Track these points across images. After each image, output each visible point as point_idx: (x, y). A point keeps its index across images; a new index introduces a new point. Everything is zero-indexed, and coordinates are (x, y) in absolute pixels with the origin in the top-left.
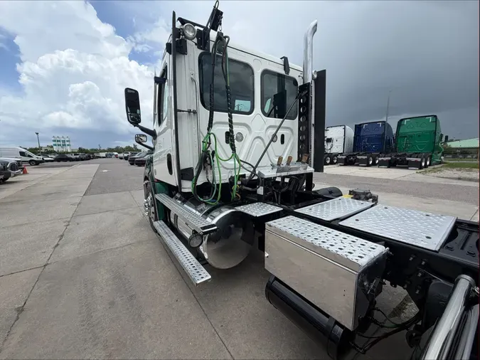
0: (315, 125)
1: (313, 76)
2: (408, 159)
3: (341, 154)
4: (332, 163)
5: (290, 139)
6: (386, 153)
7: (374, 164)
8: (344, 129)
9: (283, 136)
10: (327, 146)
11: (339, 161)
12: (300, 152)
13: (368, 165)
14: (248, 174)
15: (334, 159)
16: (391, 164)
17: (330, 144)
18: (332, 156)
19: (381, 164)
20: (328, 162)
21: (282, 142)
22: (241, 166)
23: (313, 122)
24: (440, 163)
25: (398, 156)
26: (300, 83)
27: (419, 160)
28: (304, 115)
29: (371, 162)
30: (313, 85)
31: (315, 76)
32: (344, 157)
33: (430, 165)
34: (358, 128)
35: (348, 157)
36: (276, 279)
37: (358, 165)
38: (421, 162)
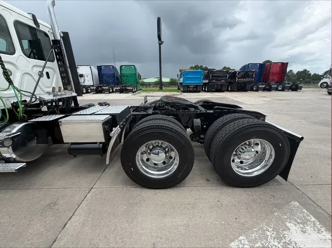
0: (70, 67)
1: (60, 34)
2: (128, 88)
3: (92, 86)
4: (87, 92)
5: (54, 75)
6: (117, 84)
7: (113, 92)
8: (90, 68)
9: (47, 73)
10: (81, 80)
11: (92, 91)
12: (64, 84)
13: (110, 93)
14: (28, 99)
15: (88, 90)
16: (121, 91)
17: (82, 79)
18: (87, 87)
19: (117, 91)
20: (85, 92)
21: (48, 77)
22: (21, 94)
23: (68, 65)
24: (141, 90)
25: (123, 86)
26: (52, 38)
27: (132, 88)
28: (61, 60)
29: (111, 91)
30: (62, 41)
31: (62, 35)
32: (95, 88)
33: (137, 91)
34: (99, 68)
35: (97, 88)
36: (73, 144)
37: (104, 93)
38: (133, 90)
